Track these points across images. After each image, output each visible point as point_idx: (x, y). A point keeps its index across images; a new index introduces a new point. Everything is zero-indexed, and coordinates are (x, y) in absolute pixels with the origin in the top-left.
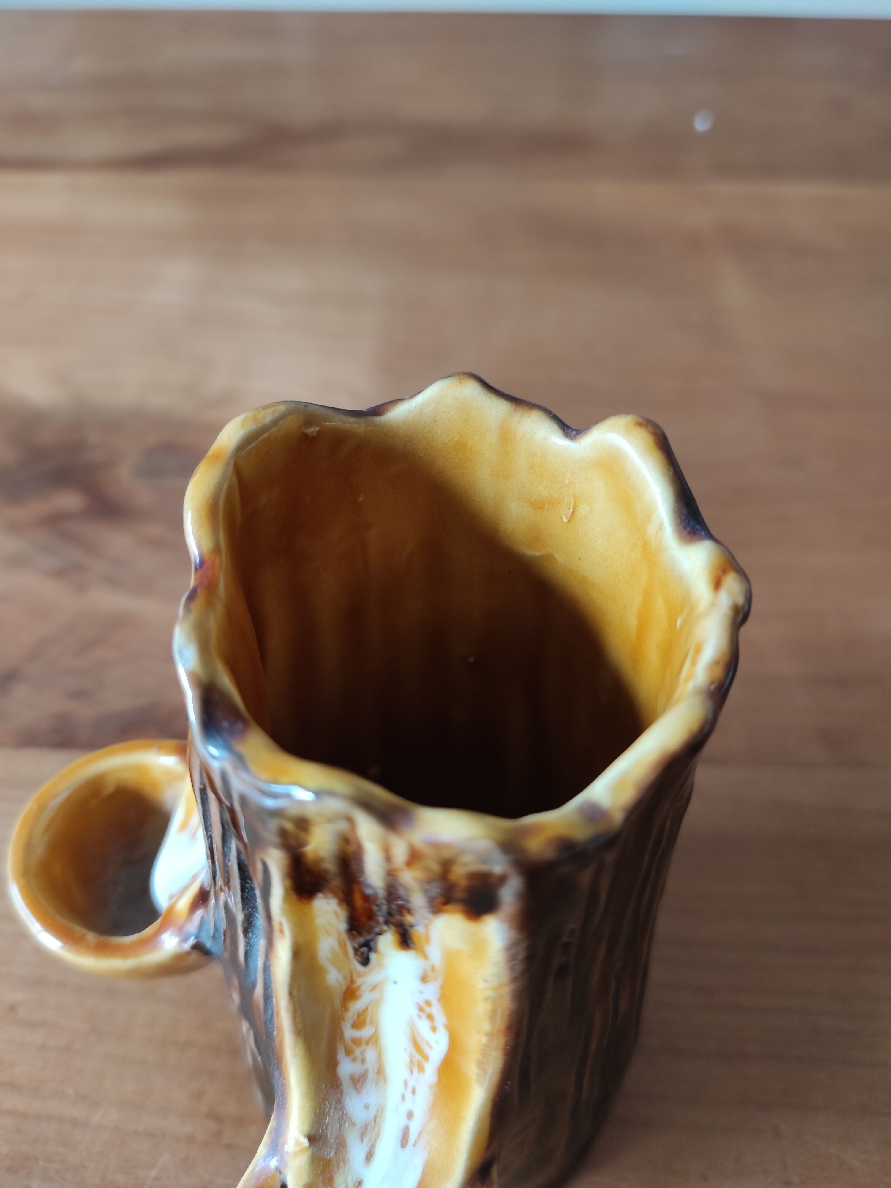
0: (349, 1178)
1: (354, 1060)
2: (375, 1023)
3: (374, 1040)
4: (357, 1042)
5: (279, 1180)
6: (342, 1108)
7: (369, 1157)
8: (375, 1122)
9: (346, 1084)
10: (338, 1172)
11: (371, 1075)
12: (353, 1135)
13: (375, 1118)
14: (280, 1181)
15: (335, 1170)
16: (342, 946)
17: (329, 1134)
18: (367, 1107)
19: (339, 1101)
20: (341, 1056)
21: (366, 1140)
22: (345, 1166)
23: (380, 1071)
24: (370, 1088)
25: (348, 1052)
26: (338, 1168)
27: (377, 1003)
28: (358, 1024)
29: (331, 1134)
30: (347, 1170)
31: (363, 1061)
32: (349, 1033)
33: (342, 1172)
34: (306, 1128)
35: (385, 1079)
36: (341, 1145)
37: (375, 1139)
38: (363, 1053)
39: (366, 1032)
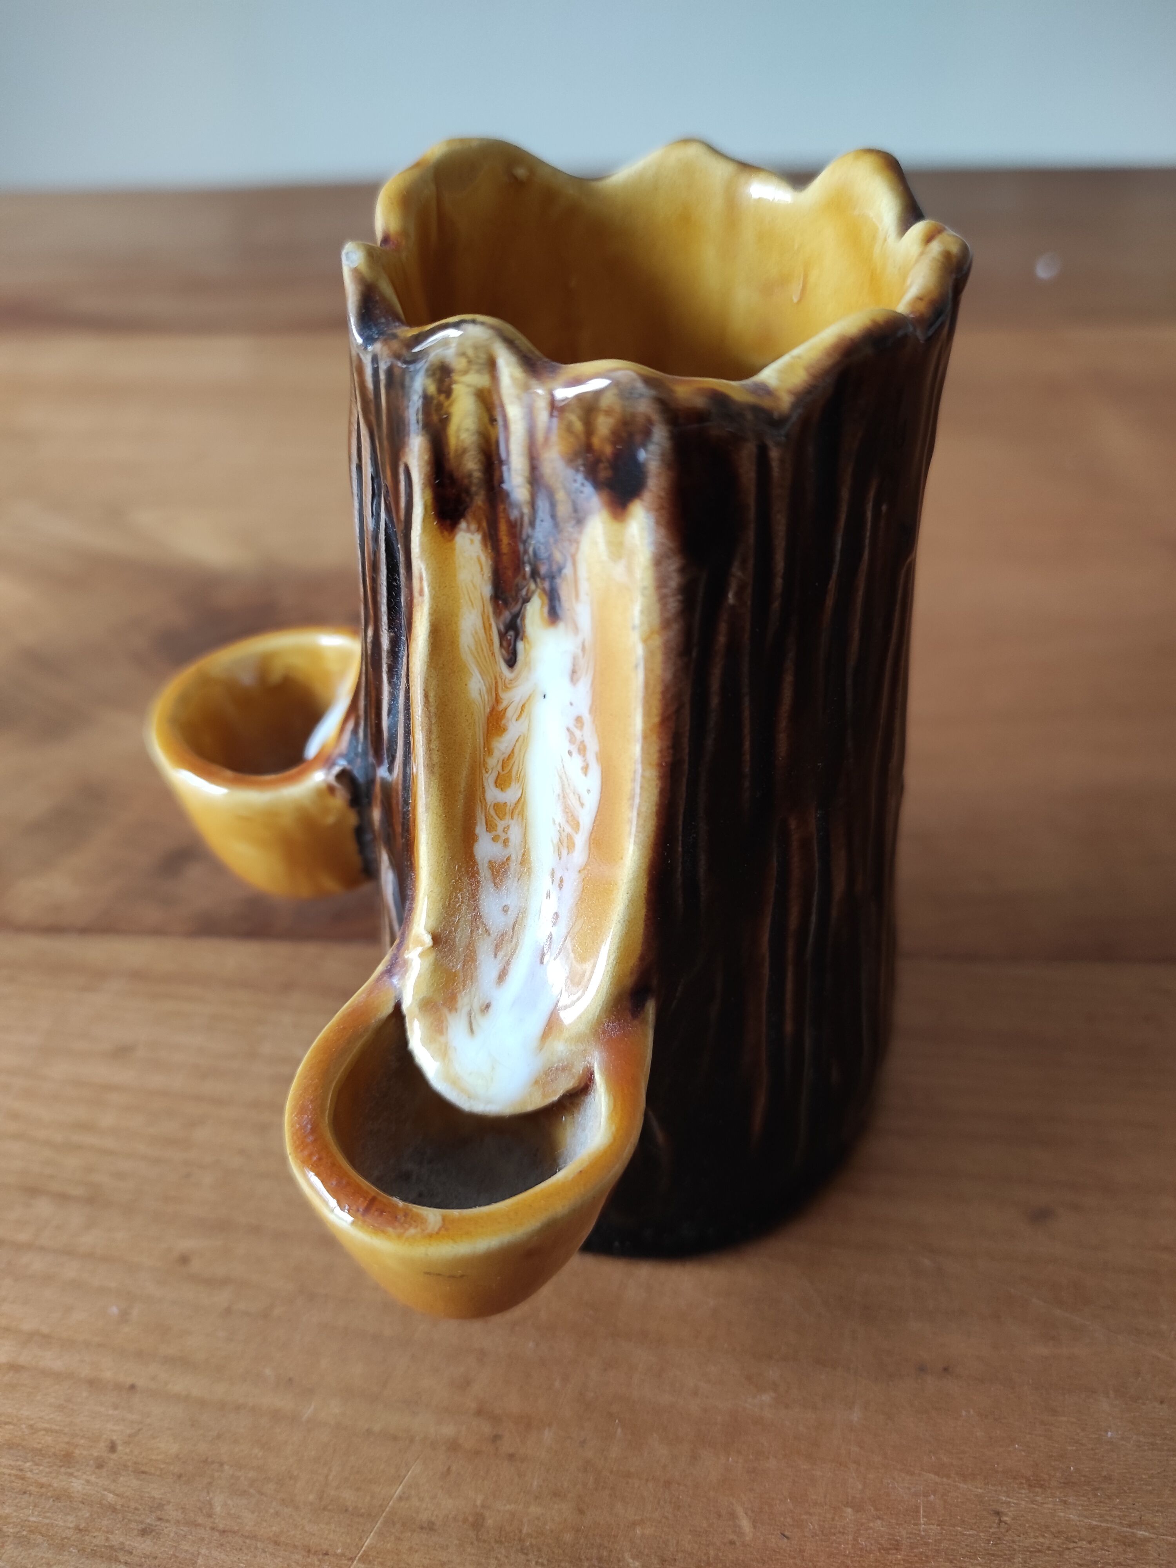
0: (476, 1000)
1: (495, 839)
2: (521, 779)
3: (519, 809)
4: (500, 808)
5: (394, 995)
6: (476, 908)
7: (502, 976)
8: (513, 929)
9: (484, 873)
10: (464, 990)
11: (513, 865)
12: (486, 947)
13: (514, 926)
14: (395, 997)
15: (459, 988)
16: (487, 628)
17: (457, 939)
18: (505, 909)
19: (474, 896)
20: (480, 829)
21: (501, 954)
22: (472, 984)
23: (525, 860)
24: (511, 883)
25: (490, 827)
26: (464, 987)
27: (523, 740)
28: (502, 782)
29: (461, 937)
30: (474, 989)
31: (506, 842)
32: (493, 794)
33: (468, 990)
34: (432, 923)
35: (529, 870)
36: (470, 958)
37: (512, 954)
38: (506, 829)
39: (509, 796)
